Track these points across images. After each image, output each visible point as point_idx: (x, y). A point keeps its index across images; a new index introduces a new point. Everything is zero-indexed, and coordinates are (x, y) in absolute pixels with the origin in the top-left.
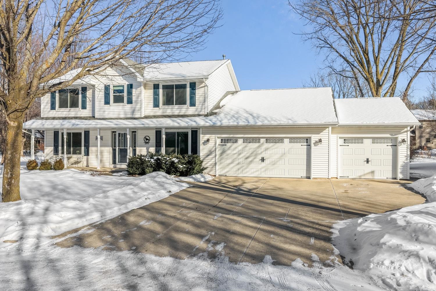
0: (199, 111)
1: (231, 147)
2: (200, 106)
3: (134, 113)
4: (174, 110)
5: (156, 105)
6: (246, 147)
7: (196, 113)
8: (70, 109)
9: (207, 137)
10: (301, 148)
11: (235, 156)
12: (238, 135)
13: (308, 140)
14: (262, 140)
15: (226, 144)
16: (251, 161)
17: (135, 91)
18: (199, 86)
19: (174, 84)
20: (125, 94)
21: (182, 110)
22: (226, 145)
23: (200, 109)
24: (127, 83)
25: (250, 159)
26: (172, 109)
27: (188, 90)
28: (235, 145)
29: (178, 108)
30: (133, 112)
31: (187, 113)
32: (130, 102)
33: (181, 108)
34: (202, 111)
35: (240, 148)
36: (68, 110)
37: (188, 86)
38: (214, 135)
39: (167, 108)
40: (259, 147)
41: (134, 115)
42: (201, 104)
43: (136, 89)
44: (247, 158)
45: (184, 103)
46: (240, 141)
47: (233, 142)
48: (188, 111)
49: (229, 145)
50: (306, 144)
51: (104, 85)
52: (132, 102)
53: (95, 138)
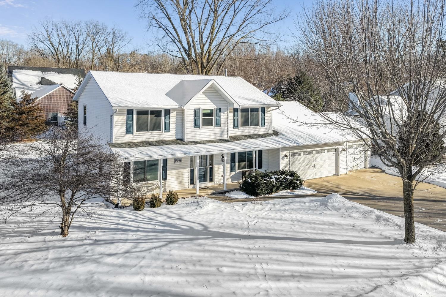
0: (267, 131)
1: (297, 158)
2: (268, 126)
3: (223, 135)
4: (250, 130)
5: (235, 126)
6: (305, 158)
7: (266, 133)
9: (285, 153)
10: (333, 155)
13: (337, 151)
14: (314, 152)
15: (294, 157)
16: (309, 168)
17: (222, 115)
18: (267, 110)
19: (249, 108)
20: (214, 117)
23: (268, 129)
24: (216, 107)
25: (308, 166)
26: (248, 129)
27: (260, 113)
28: (300, 157)
29: (252, 129)
31: (260, 134)
32: (218, 124)
33: (255, 129)
35: (302, 159)
36: (150, 134)
37: (260, 110)
38: (288, 152)
39: (244, 128)
40: (313, 157)
41: (221, 137)
42: (269, 124)
43: (224, 113)
45: (257, 124)
46: (302, 154)
47: (299, 155)
48: (260, 131)
50: (335, 152)
51: (193, 109)
52: (220, 125)
53: (174, 161)
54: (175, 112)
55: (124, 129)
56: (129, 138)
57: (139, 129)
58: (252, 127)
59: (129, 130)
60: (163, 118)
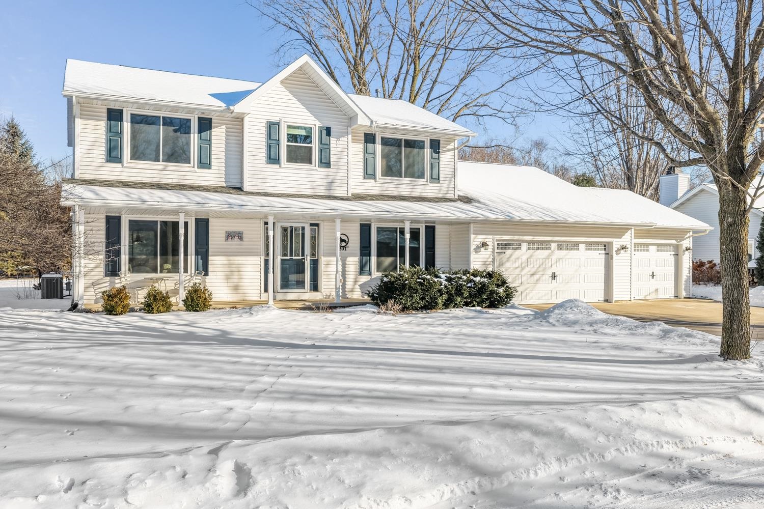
0: (445, 192)
1: (511, 255)
2: (447, 182)
3: (333, 188)
4: (402, 186)
5: (369, 174)
6: (531, 256)
7: (440, 196)
8: (166, 166)
10: (598, 256)
11: (517, 271)
13: (607, 247)
14: (553, 246)
15: (505, 251)
16: (538, 280)
17: (335, 142)
18: (445, 148)
19: (403, 138)
20: (315, 146)
21: (416, 187)
22: (504, 253)
23: (446, 189)
24: (318, 124)
25: (536, 277)
26: (398, 184)
27: (427, 151)
28: (518, 253)
29: (409, 185)
30: (330, 185)
31: (425, 195)
32: (326, 163)
33: (415, 185)
34: (450, 192)
35: (524, 258)
36: (161, 167)
37: (427, 144)
38: (491, 237)
39: (389, 181)
40: (548, 257)
41: (332, 191)
42: (448, 179)
43: (338, 138)
44: (533, 275)
45: (422, 176)
46: (525, 246)
47: (515, 249)
48: (427, 191)
49: (509, 252)
50: (603, 252)
51: (265, 121)
52: (329, 163)
53: (224, 235)
54: (224, 127)
55: (102, 150)
56: (113, 171)
57: (137, 155)
58: (407, 180)
59: (113, 155)
60: (194, 137)
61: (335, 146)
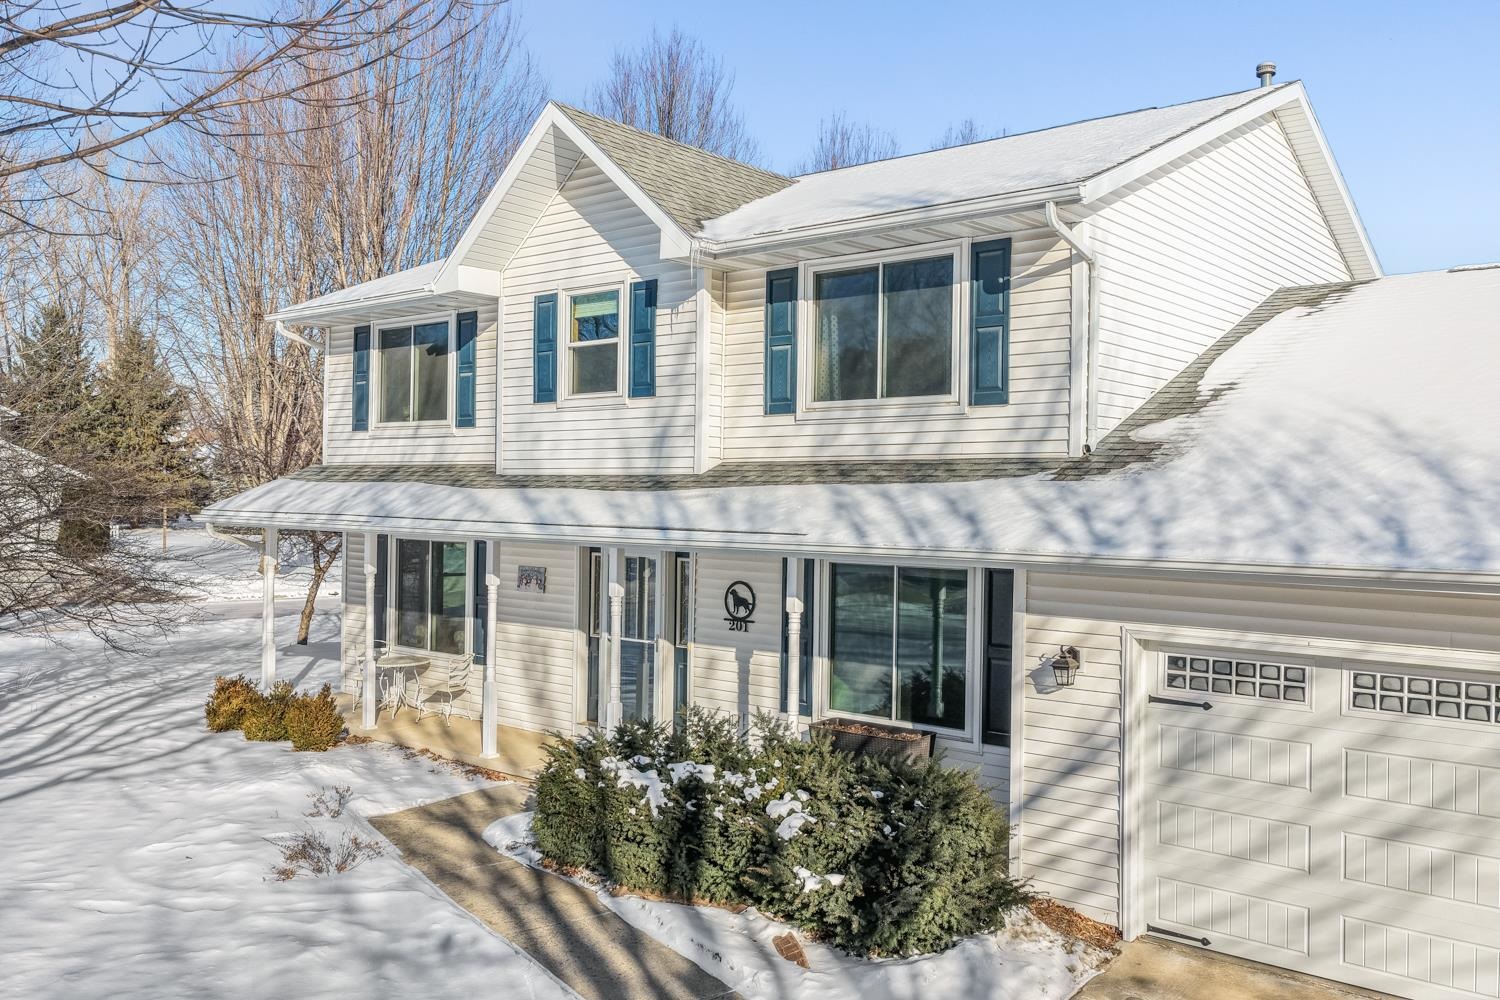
0: (1036, 434)
1: (1250, 721)
2: (1043, 397)
3: (665, 452)
4: (877, 428)
5: (780, 401)
6: (1383, 737)
7: (1015, 450)
8: (418, 427)
9: (1064, 631)
12: (1302, 641)
15: (1208, 696)
17: (667, 319)
18: (1032, 262)
19: (880, 261)
20: (623, 341)
21: (928, 426)
22: (1207, 706)
23: (1040, 422)
24: (632, 276)
26: (869, 420)
27: (962, 292)
28: (1284, 715)
29: (901, 419)
30: (661, 441)
31: (956, 452)
32: (643, 385)
33: (924, 418)
34: (1055, 434)
35: (1329, 743)
36: (410, 432)
37: (962, 267)
38: (1112, 627)
39: (837, 414)
41: (663, 463)
42: (1049, 384)
43: (673, 307)
45: (939, 384)
46: (1330, 691)
47: (1270, 694)
48: (965, 437)
49: (1233, 706)
51: (531, 298)
53: (516, 576)
55: (349, 408)
56: (361, 449)
58: (895, 405)
59: (359, 415)
61: (667, 330)
